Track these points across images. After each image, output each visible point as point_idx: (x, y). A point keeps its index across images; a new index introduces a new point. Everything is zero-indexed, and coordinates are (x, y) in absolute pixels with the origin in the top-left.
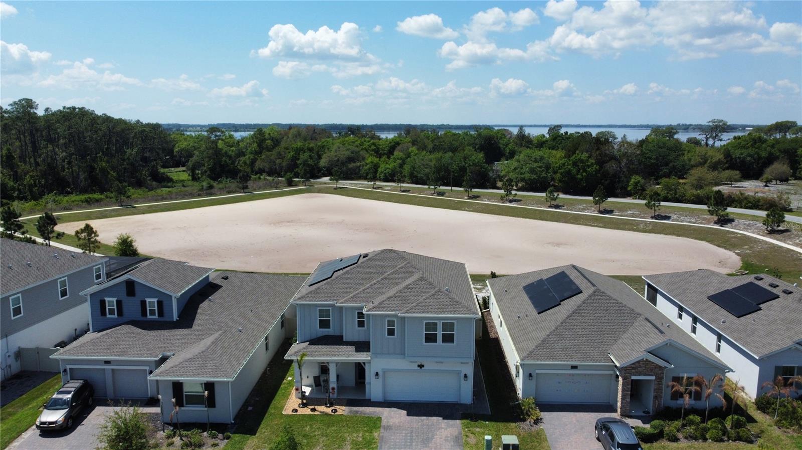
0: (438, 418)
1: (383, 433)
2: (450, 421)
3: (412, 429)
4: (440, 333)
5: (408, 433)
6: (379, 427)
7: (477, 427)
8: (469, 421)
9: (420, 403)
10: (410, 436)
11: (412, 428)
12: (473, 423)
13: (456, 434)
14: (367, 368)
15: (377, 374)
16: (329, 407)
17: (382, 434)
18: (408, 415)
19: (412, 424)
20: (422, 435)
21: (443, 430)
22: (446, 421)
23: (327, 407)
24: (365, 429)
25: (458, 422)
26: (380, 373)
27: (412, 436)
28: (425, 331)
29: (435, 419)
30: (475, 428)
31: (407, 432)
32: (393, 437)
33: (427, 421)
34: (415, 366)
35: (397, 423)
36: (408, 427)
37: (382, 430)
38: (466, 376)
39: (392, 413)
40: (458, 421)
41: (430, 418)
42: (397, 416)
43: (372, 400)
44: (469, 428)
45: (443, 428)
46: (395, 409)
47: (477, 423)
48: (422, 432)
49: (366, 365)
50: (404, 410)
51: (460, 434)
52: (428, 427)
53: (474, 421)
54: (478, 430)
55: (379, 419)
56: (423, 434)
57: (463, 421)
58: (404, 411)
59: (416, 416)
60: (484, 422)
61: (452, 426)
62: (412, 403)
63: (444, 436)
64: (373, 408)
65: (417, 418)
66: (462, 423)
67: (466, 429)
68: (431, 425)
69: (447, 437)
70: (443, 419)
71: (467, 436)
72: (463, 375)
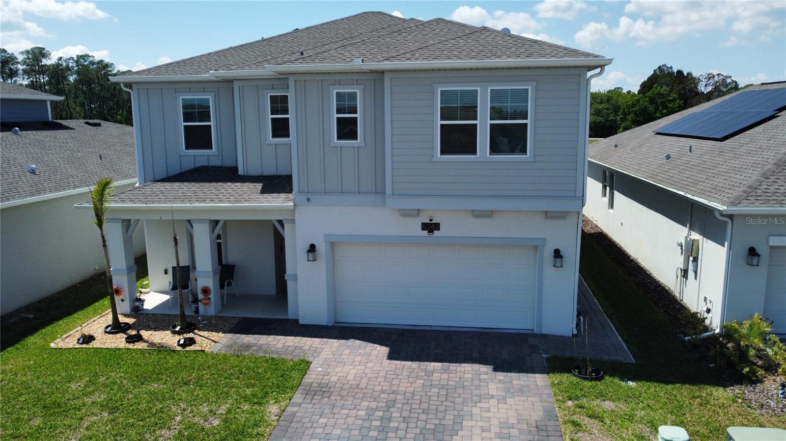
0: (476, 366)
1: (300, 405)
2: (514, 375)
3: (392, 397)
4: (483, 124)
5: (377, 409)
6: (294, 388)
7: (602, 396)
8: (574, 379)
9: (428, 331)
10: (382, 419)
11: (394, 392)
12: (588, 384)
13: (536, 414)
14: (287, 234)
15: (312, 248)
16: (179, 333)
17: (295, 409)
18: (391, 357)
19: (395, 382)
20: (423, 417)
21: (493, 402)
22: (501, 376)
23: (174, 333)
24: (249, 391)
25: (540, 379)
26: (321, 248)
27: (390, 420)
28: (442, 119)
29: (467, 370)
30: (598, 402)
31: (374, 405)
32: (323, 420)
33: (445, 376)
34: (414, 227)
35: (350, 377)
36: (383, 391)
37: (298, 397)
38: (557, 254)
39: (347, 352)
40: (537, 375)
41: (453, 366)
42: (359, 358)
43: (301, 322)
44: (577, 398)
45: (492, 397)
46: (358, 342)
47: (600, 386)
48: (425, 406)
49: (286, 226)
50: (381, 344)
51: (550, 415)
52: (444, 392)
53: (592, 379)
54: (608, 405)
55: (304, 366)
56: (426, 412)
57: (556, 378)
58: (378, 347)
59: (412, 360)
60: (623, 383)
61: (521, 391)
62: (408, 331)
63: (495, 422)
64: (298, 339)
65: (415, 365)
66: (553, 384)
67: (570, 403)
68: (455, 388)
69: (505, 425)
70: (495, 370)
71: (575, 424)
72: (548, 253)
